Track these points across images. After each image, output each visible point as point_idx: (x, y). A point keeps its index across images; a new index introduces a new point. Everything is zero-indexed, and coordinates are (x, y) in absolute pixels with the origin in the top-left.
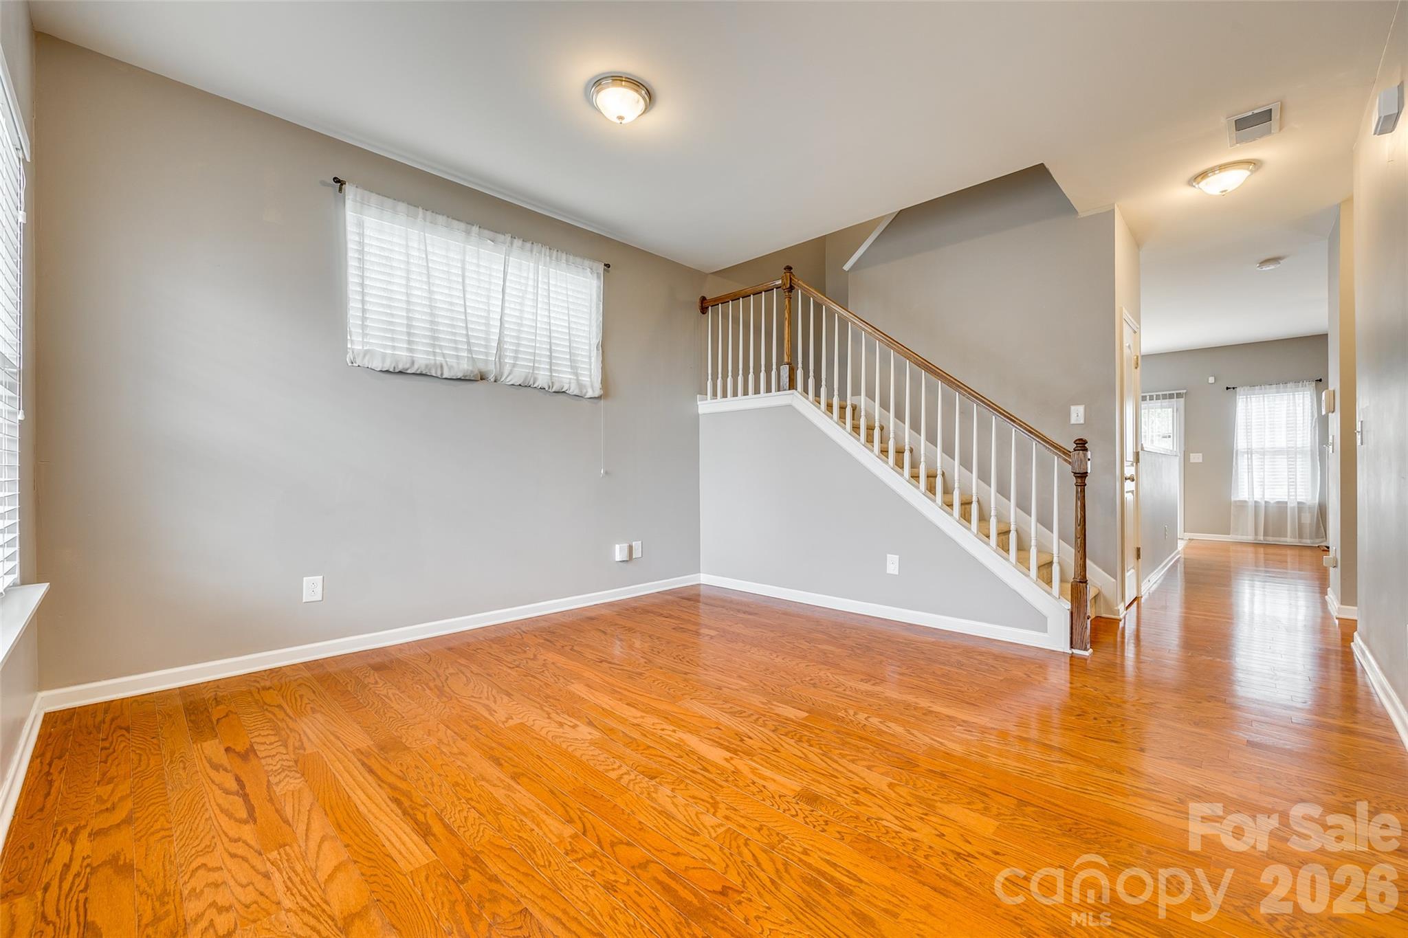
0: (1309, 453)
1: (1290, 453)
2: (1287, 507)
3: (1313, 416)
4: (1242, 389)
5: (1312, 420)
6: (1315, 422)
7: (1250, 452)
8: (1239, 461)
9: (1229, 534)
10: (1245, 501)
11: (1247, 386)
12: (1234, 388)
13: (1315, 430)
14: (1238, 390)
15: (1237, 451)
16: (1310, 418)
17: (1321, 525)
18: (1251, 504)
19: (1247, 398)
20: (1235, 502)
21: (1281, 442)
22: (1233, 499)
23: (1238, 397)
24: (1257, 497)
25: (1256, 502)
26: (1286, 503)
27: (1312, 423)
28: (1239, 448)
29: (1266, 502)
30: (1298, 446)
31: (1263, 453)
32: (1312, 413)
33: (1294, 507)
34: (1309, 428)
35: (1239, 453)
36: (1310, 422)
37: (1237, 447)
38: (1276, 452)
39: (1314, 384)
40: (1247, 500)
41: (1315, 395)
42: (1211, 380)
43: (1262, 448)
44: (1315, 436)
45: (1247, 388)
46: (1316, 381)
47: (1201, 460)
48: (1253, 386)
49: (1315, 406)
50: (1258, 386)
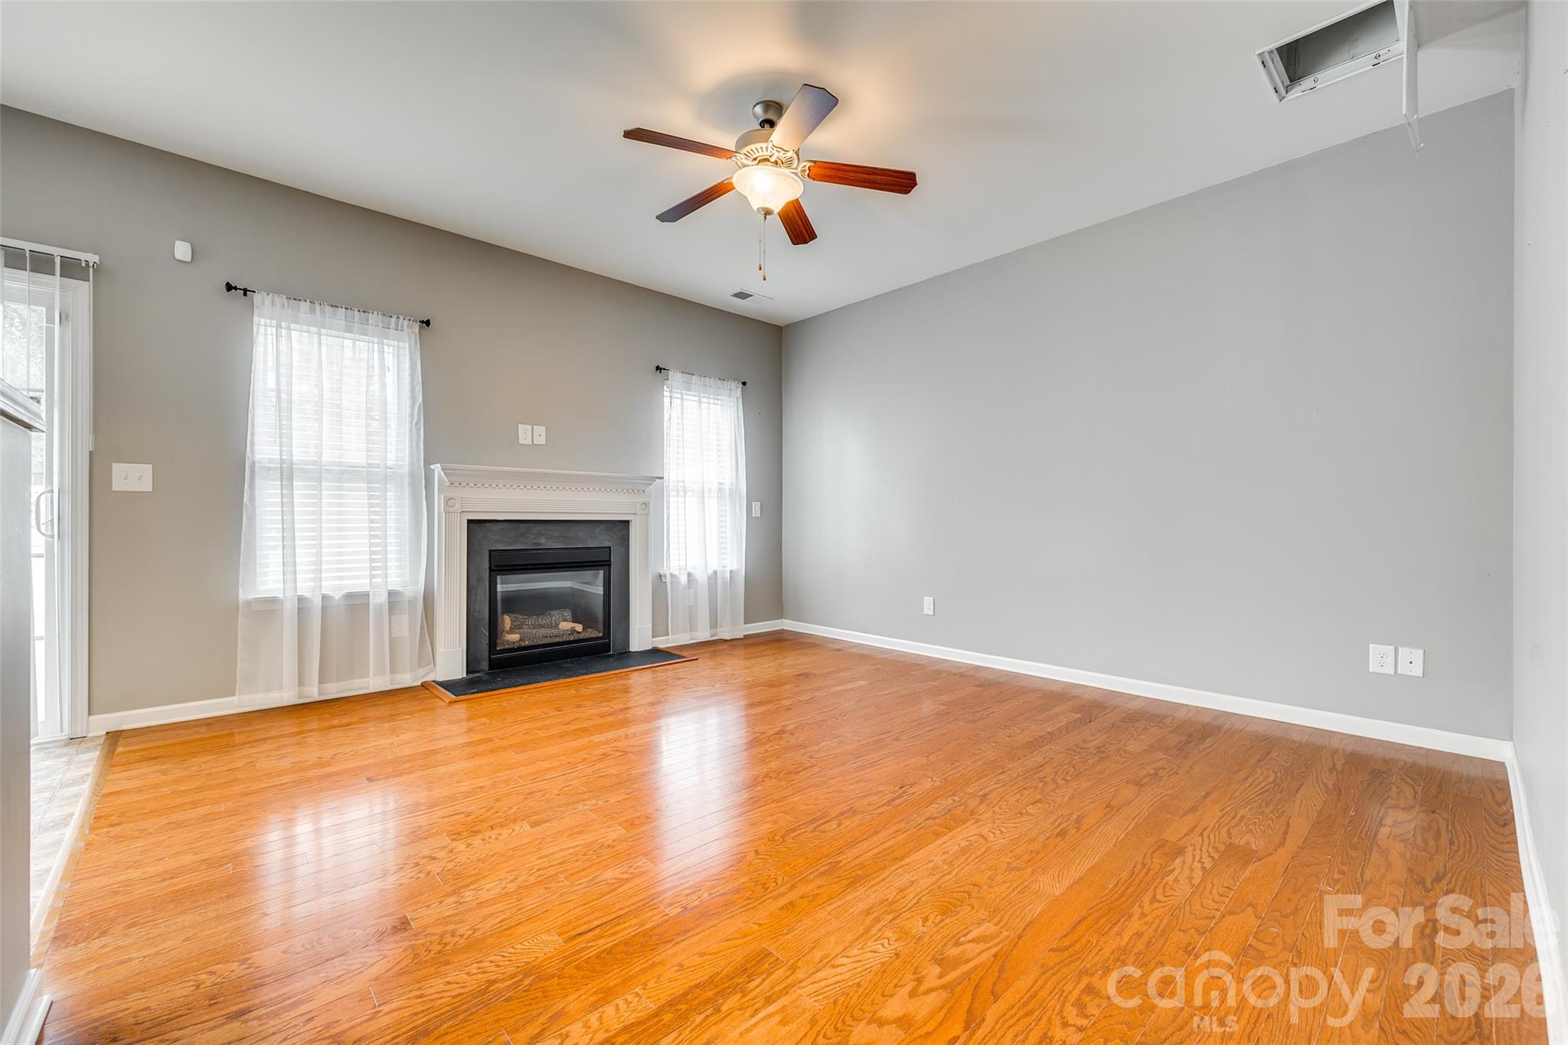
0: (407, 480)
1: (373, 477)
2: (369, 604)
3: (413, 399)
4: (268, 300)
5: (412, 407)
6: (419, 412)
7: (287, 473)
8: (258, 493)
9: (234, 695)
10: (274, 601)
11: (279, 293)
12: (245, 291)
13: (418, 430)
14: (257, 298)
15: (253, 464)
16: (408, 402)
17: (427, 637)
18: (290, 607)
19: (279, 327)
20: (248, 603)
21: (355, 454)
22: (245, 595)
23: (256, 319)
24: (305, 588)
25: (301, 599)
26: (366, 595)
27: (412, 415)
28: (257, 457)
29: (324, 598)
30: (389, 463)
31: (318, 474)
32: (412, 390)
33: (381, 605)
34: (408, 426)
35: (257, 469)
36: (408, 411)
37: (253, 453)
38: (346, 474)
39: (416, 327)
40: (281, 596)
41: (418, 353)
42: (182, 250)
43: (315, 463)
44: (418, 446)
45: (280, 300)
46: (422, 322)
47: (147, 486)
48: (295, 299)
49: (418, 377)
50: (305, 301)
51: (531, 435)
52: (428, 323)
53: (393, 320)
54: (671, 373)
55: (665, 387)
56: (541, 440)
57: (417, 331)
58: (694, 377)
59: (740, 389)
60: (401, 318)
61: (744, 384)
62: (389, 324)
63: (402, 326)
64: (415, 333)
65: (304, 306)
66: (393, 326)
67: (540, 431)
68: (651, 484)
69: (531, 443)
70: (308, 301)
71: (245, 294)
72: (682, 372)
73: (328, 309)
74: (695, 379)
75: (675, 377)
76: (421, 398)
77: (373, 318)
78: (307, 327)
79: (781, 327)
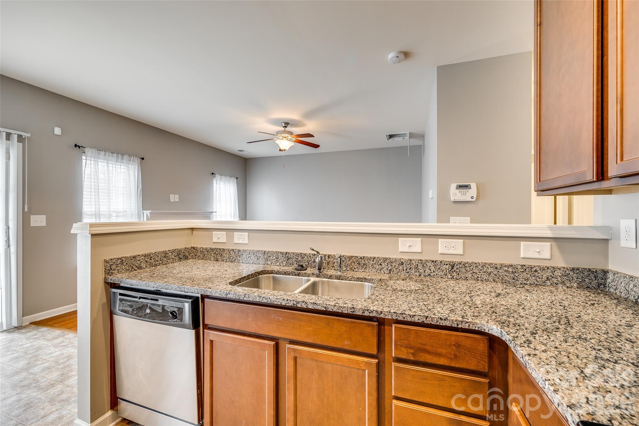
3: (138, 187)
4: (90, 151)
5: (138, 190)
6: (140, 191)
11: (94, 148)
12: (82, 147)
13: (140, 198)
27: (138, 192)
32: (138, 183)
39: (139, 160)
41: (140, 169)
42: (58, 131)
44: (140, 204)
45: (94, 151)
46: (141, 158)
47: (44, 224)
48: (99, 150)
49: (140, 179)
50: (103, 151)
51: (174, 198)
52: (143, 159)
53: (132, 158)
54: (216, 175)
55: (214, 180)
56: (177, 200)
57: (139, 162)
58: (223, 176)
59: (236, 180)
60: (135, 157)
61: (237, 178)
62: (130, 159)
63: (135, 160)
64: (138, 162)
65: (103, 153)
66: (132, 160)
67: (177, 196)
68: (211, 214)
69: (174, 201)
70: (104, 151)
71: (79, 148)
72: (220, 175)
73: (110, 154)
74: (223, 177)
75: (218, 177)
76: (141, 186)
77: (126, 157)
78: (103, 161)
79: (246, 158)
